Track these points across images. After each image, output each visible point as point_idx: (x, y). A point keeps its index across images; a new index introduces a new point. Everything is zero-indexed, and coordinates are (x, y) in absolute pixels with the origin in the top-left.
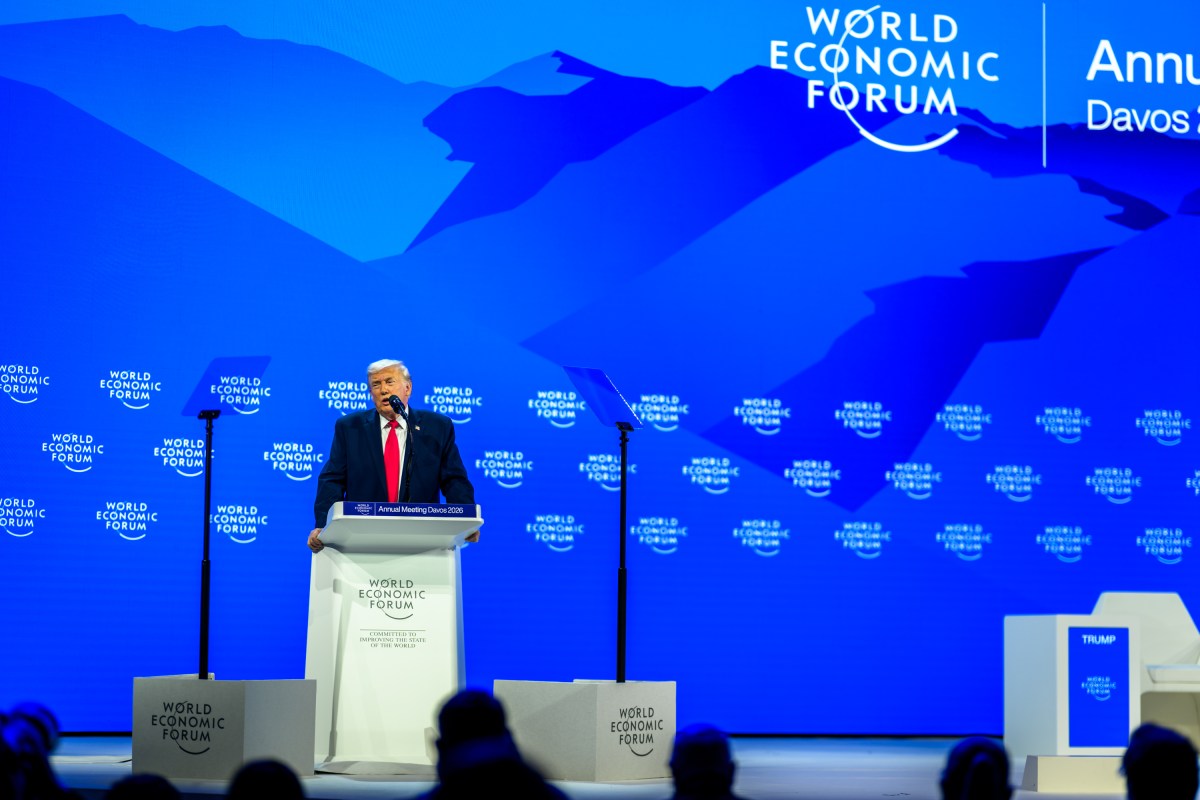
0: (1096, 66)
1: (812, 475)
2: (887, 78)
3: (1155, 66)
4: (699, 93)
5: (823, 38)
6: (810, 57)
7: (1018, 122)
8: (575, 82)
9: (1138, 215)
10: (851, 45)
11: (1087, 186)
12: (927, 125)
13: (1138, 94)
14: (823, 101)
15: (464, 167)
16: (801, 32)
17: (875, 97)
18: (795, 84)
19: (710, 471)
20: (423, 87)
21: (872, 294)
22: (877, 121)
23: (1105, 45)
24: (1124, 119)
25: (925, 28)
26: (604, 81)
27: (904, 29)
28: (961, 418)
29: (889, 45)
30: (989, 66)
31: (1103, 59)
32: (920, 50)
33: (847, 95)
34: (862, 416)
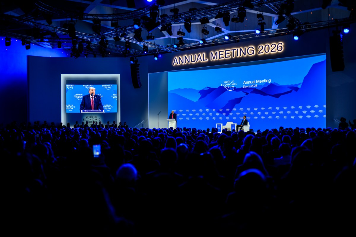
0: (244, 83)
1: (224, 114)
3: (248, 82)
4: (216, 88)
5: (225, 83)
6: (224, 85)
7: (238, 88)
8: (208, 89)
9: (247, 94)
10: (227, 84)
11: (243, 92)
13: (247, 85)
15: (201, 95)
16: (223, 83)
17: (228, 87)
18: (223, 87)
19: (217, 114)
20: (198, 90)
21: (228, 101)
22: (228, 89)
23: (245, 81)
24: (246, 87)
25: (232, 82)
26: (210, 88)
27: (230, 82)
28: (234, 109)
29: (230, 83)
30: (236, 84)
31: (245, 82)
32: (231, 83)
33: (226, 87)
34: (228, 110)
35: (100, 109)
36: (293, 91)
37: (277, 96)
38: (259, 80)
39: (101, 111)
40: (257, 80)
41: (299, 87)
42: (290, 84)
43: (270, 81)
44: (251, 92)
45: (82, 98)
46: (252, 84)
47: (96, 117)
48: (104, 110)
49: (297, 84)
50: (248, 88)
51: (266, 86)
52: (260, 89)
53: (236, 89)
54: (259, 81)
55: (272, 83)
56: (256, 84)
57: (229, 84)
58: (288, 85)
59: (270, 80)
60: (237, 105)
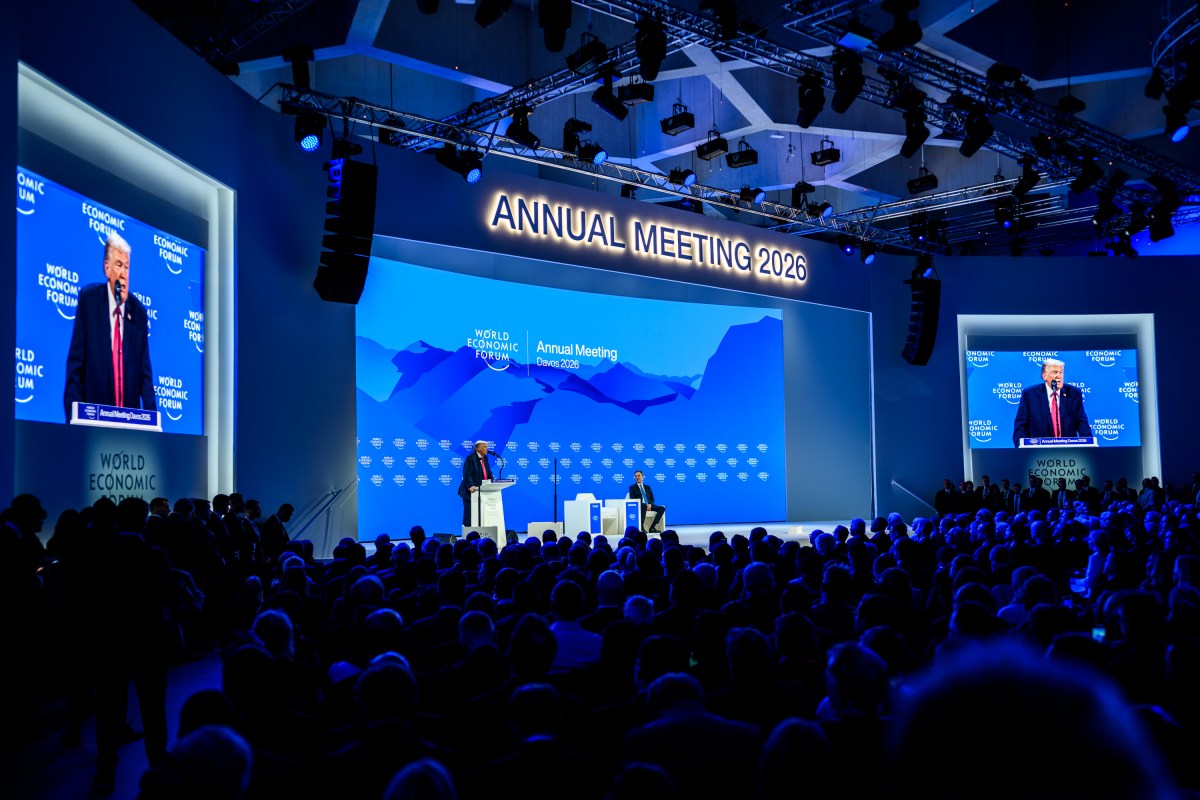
0: (539, 348)
2: (493, 350)
3: (551, 349)
4: (452, 353)
5: (479, 338)
6: (476, 343)
7: (522, 363)
8: (424, 350)
9: (549, 389)
10: (485, 340)
11: (538, 381)
12: (502, 363)
13: (548, 356)
14: (479, 356)
15: (401, 374)
16: (473, 336)
17: (491, 355)
18: (473, 351)
19: (457, 462)
20: (391, 350)
21: (491, 411)
22: (492, 361)
23: (541, 342)
25: (502, 337)
26: (431, 349)
27: (497, 336)
28: (512, 445)
29: (494, 341)
30: (516, 346)
31: (541, 347)
32: (500, 342)
33: (484, 354)
36: (680, 397)
37: (637, 407)
38: (583, 347)
40: (577, 346)
41: (696, 385)
42: (670, 374)
43: (614, 354)
44: (563, 386)
46: (564, 356)
49: (691, 375)
50: (550, 369)
51: (604, 370)
52: (586, 376)
53: (515, 368)
54: (584, 351)
55: (622, 363)
56: (574, 357)
57: (491, 343)
58: (665, 376)
59: (616, 352)
60: (519, 427)
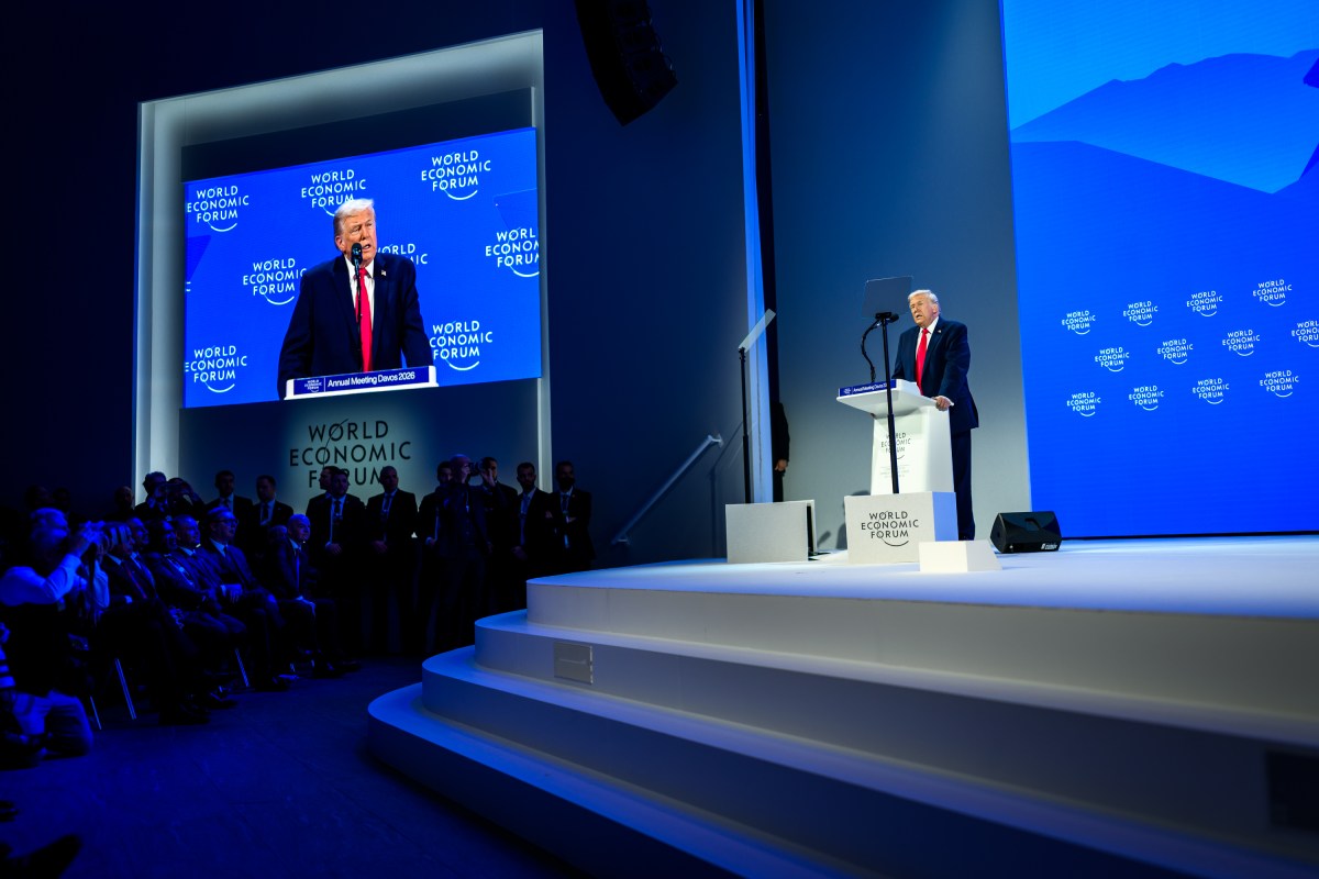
35: (411, 365)
39: (412, 375)
45: (291, 287)
47: (382, 430)
48: (432, 370)
